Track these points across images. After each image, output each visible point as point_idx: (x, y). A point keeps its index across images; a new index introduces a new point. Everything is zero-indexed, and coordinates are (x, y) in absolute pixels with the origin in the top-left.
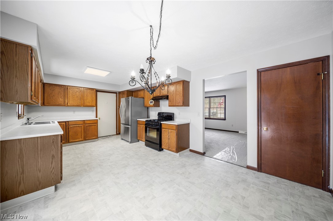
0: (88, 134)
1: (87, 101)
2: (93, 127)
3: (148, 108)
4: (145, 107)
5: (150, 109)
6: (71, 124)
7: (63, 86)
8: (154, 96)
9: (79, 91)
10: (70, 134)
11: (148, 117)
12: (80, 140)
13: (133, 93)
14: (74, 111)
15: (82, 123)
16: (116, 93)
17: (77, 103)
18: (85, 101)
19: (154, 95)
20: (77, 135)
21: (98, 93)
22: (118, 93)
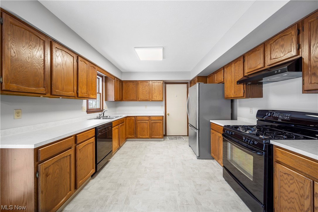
0: (154, 132)
1: (155, 95)
2: (158, 124)
3: (232, 101)
4: (227, 98)
5: (237, 102)
6: (139, 119)
7: (135, 82)
8: (246, 74)
9: (148, 85)
10: (138, 130)
11: (233, 117)
12: (146, 137)
13: (208, 78)
14: (146, 106)
15: (148, 119)
16: (187, 83)
17: (146, 98)
18: (153, 95)
19: (246, 71)
20: (144, 131)
21: (167, 85)
22: (189, 82)
